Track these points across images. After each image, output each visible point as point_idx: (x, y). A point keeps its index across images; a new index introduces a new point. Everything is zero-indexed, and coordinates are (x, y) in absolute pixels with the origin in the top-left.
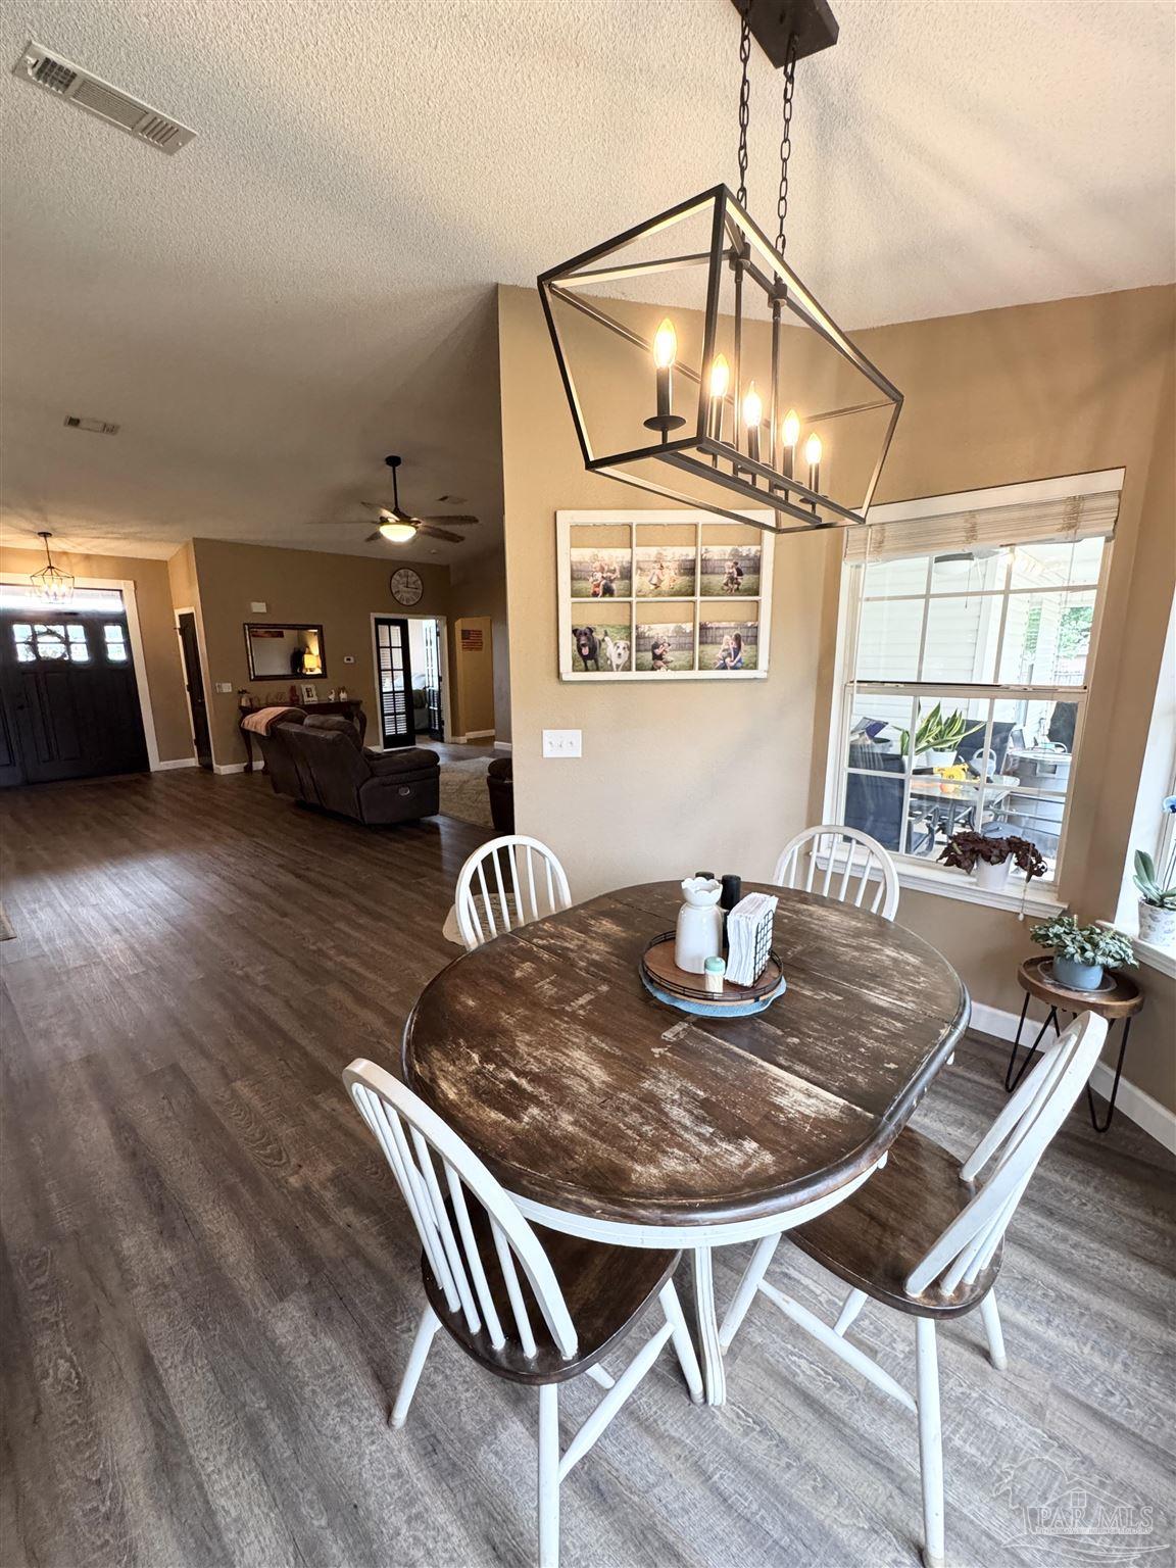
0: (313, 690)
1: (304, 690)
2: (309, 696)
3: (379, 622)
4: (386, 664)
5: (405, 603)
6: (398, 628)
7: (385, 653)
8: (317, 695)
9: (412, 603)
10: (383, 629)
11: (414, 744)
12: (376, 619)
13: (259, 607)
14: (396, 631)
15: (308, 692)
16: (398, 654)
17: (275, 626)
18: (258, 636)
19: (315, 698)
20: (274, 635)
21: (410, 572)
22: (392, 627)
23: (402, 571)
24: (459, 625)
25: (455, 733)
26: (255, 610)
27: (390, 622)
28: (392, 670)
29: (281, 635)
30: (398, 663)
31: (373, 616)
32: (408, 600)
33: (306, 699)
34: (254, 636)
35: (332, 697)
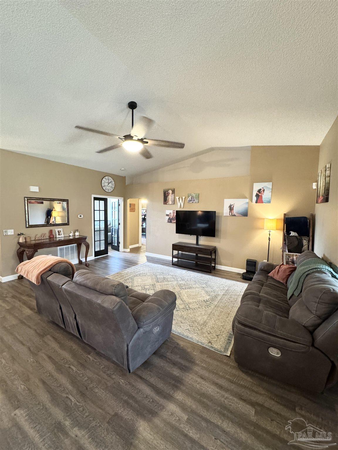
0: (62, 231)
1: (57, 232)
2: (59, 235)
3: (95, 199)
4: (97, 218)
5: (107, 191)
6: (103, 202)
7: (97, 213)
8: (63, 234)
9: (110, 191)
10: (97, 202)
11: (108, 254)
12: (94, 198)
13: (34, 189)
14: (102, 202)
15: (59, 232)
16: (102, 213)
17: (40, 199)
18: (31, 203)
19: (63, 236)
20: (38, 203)
21: (110, 178)
22: (101, 201)
23: (106, 177)
24: (129, 201)
25: (125, 247)
26: (32, 190)
27: (99, 199)
28: (100, 221)
29: (42, 203)
30: (102, 218)
31: (94, 196)
32: (108, 190)
33: (58, 236)
34: (30, 203)
35: (71, 235)
